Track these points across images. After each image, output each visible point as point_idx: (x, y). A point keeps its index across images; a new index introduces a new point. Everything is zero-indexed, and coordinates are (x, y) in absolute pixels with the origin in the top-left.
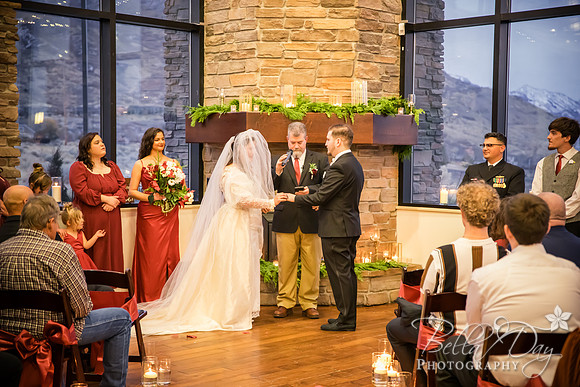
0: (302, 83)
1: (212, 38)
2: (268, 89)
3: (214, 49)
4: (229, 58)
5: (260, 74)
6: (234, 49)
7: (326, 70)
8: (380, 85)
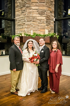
0: (35, 30)
1: (17, 22)
8: (50, 31)
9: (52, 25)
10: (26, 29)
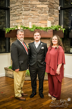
0: (34, 22)
1: (12, 11)
2: (25, 23)
3: (12, 14)
4: (16, 16)
5: (23, 19)
6: (17, 13)
7: (40, 18)
8: (54, 22)
9: (57, 15)
10: (23, 21)
